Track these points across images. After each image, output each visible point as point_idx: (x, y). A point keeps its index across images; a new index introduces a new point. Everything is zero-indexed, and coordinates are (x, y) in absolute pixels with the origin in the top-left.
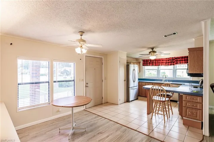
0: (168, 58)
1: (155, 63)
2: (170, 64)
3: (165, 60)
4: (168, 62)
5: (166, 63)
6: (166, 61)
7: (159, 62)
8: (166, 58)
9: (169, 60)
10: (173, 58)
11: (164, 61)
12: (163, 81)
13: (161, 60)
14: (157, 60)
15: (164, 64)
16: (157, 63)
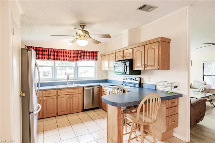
0: (73, 51)
1: (54, 56)
2: (75, 58)
3: (69, 53)
4: (72, 55)
5: (70, 57)
6: (71, 54)
7: (60, 54)
8: (71, 50)
9: (74, 54)
10: (79, 51)
11: (67, 55)
12: (68, 84)
13: (63, 53)
14: (58, 52)
15: (68, 58)
16: (58, 55)
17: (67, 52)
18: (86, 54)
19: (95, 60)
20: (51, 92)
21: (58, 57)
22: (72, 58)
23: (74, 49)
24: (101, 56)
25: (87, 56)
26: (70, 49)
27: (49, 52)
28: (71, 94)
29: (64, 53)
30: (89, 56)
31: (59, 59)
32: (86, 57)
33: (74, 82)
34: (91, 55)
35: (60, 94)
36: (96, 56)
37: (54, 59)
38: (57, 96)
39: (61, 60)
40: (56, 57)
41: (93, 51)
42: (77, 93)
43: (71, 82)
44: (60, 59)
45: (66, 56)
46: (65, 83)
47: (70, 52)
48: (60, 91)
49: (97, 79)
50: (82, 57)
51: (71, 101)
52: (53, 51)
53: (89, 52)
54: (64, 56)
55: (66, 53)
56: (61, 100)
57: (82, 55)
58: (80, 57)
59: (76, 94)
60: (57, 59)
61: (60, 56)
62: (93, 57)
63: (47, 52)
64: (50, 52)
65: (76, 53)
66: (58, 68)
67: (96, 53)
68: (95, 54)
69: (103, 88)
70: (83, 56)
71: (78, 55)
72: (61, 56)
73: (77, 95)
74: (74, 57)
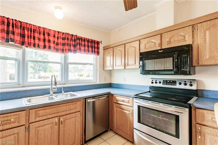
0: (63, 33)
1: (23, 36)
2: (67, 47)
3: (54, 36)
4: (61, 41)
5: (57, 44)
6: (58, 38)
7: (37, 35)
8: (59, 32)
9: (64, 39)
10: (72, 35)
11: (52, 39)
12: (51, 93)
13: (42, 33)
14: (31, 29)
15: (52, 45)
16: (31, 36)
17: (52, 33)
18: (83, 43)
19: (97, 54)
20: (9, 118)
21: (32, 39)
22: (60, 47)
23: (65, 32)
24: (104, 50)
25: (85, 46)
26: (57, 30)
27: (11, 27)
28: (61, 116)
29: (44, 34)
30: (88, 47)
31: (34, 46)
32: (83, 48)
33: (64, 88)
34: (91, 46)
35: (36, 118)
36: (98, 48)
37: (23, 43)
38: (28, 123)
39: (39, 46)
40: (26, 38)
41: (94, 39)
42: (73, 111)
43: (57, 88)
44: (37, 45)
45: (49, 41)
46: (45, 92)
47: (56, 35)
48: (36, 112)
49: (98, 83)
50: (78, 46)
51: (61, 129)
52: (21, 26)
53: (88, 41)
54: (44, 40)
55: (49, 35)
56: (37, 132)
57: (77, 44)
58: (75, 46)
59: (71, 114)
60: (29, 45)
61: (36, 38)
62: (93, 49)
63: (6, 26)
64: (13, 27)
65: (68, 39)
66: (30, 64)
67: (98, 43)
68: (96, 45)
69: (117, 97)
70: (80, 45)
71: (71, 43)
72: (39, 39)
73: (74, 115)
74: (64, 45)
